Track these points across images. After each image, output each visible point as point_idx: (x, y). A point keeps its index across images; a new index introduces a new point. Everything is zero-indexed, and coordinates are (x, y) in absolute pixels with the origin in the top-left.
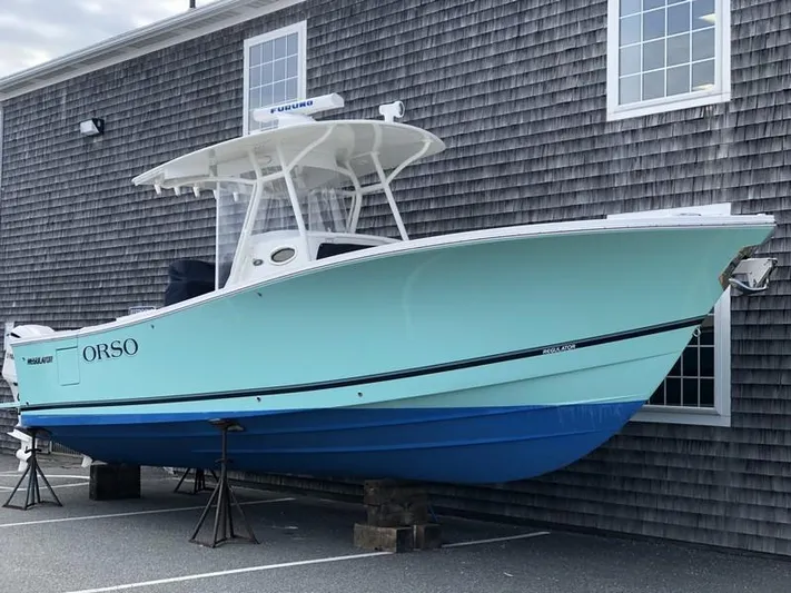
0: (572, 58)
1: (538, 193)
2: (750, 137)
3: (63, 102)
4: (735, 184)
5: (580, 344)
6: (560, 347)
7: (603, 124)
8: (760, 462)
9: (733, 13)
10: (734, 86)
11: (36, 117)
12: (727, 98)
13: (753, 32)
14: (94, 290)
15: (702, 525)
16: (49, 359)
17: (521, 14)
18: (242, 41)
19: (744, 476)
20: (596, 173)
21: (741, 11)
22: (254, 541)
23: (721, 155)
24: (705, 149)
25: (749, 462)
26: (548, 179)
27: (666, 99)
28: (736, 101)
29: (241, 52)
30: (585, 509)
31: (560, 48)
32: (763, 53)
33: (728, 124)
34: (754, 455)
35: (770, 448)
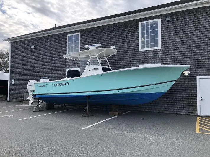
0: (133, 41)
1: (126, 61)
2: (164, 54)
3: (26, 43)
4: (162, 61)
5: (159, 84)
6: (155, 84)
7: (139, 51)
8: (166, 100)
9: (161, 37)
10: (161, 47)
11: (19, 45)
12: (161, 49)
13: (165, 40)
14: (33, 74)
15: (157, 109)
16: (45, 86)
17: (123, 34)
18: (66, 35)
19: (164, 102)
20: (137, 58)
21: (163, 37)
22: (93, 116)
23: (159, 57)
24: (157, 56)
25: (164, 100)
26: (129, 59)
27: (150, 48)
28: (162, 49)
29: (66, 37)
30: (136, 108)
31: (131, 40)
32: (167, 43)
33: (160, 52)
34: (165, 99)
35: (168, 98)
